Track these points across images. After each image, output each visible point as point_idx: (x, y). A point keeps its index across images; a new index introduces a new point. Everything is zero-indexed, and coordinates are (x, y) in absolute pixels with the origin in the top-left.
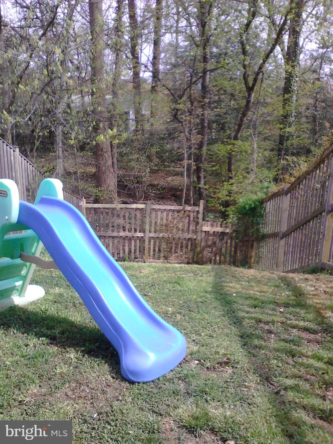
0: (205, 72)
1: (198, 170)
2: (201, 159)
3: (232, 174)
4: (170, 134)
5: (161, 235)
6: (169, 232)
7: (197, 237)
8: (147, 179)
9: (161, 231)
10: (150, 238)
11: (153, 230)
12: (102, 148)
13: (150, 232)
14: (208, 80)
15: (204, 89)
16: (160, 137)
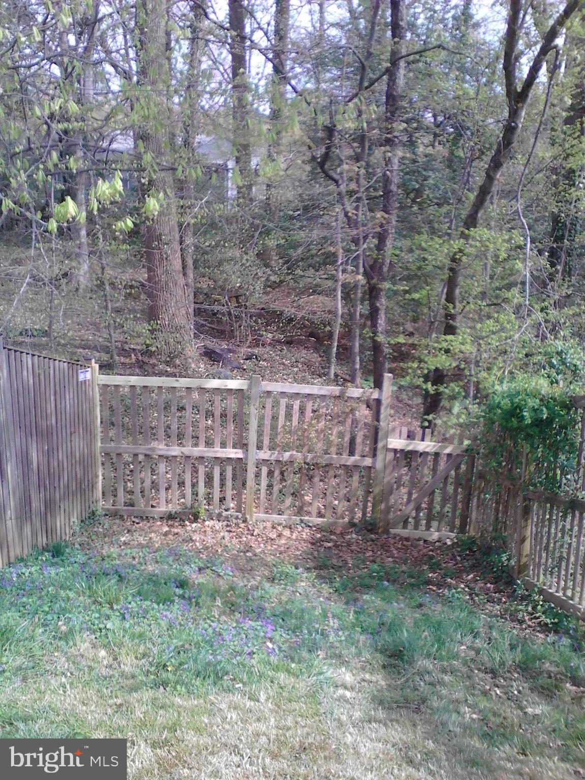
0: (395, 60)
1: (373, 293)
2: (381, 268)
3: (454, 308)
4: (306, 209)
5: (287, 455)
6: (306, 448)
7: (374, 463)
8: (257, 297)
9: (286, 447)
10: (260, 463)
11: (266, 442)
12: (160, 235)
13: (259, 448)
14: (401, 81)
15: (391, 103)
16: (285, 214)
